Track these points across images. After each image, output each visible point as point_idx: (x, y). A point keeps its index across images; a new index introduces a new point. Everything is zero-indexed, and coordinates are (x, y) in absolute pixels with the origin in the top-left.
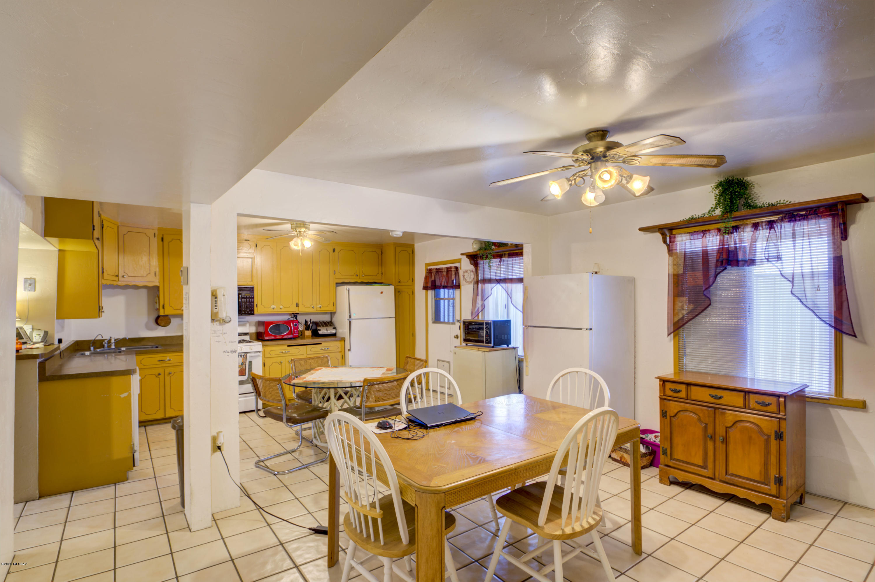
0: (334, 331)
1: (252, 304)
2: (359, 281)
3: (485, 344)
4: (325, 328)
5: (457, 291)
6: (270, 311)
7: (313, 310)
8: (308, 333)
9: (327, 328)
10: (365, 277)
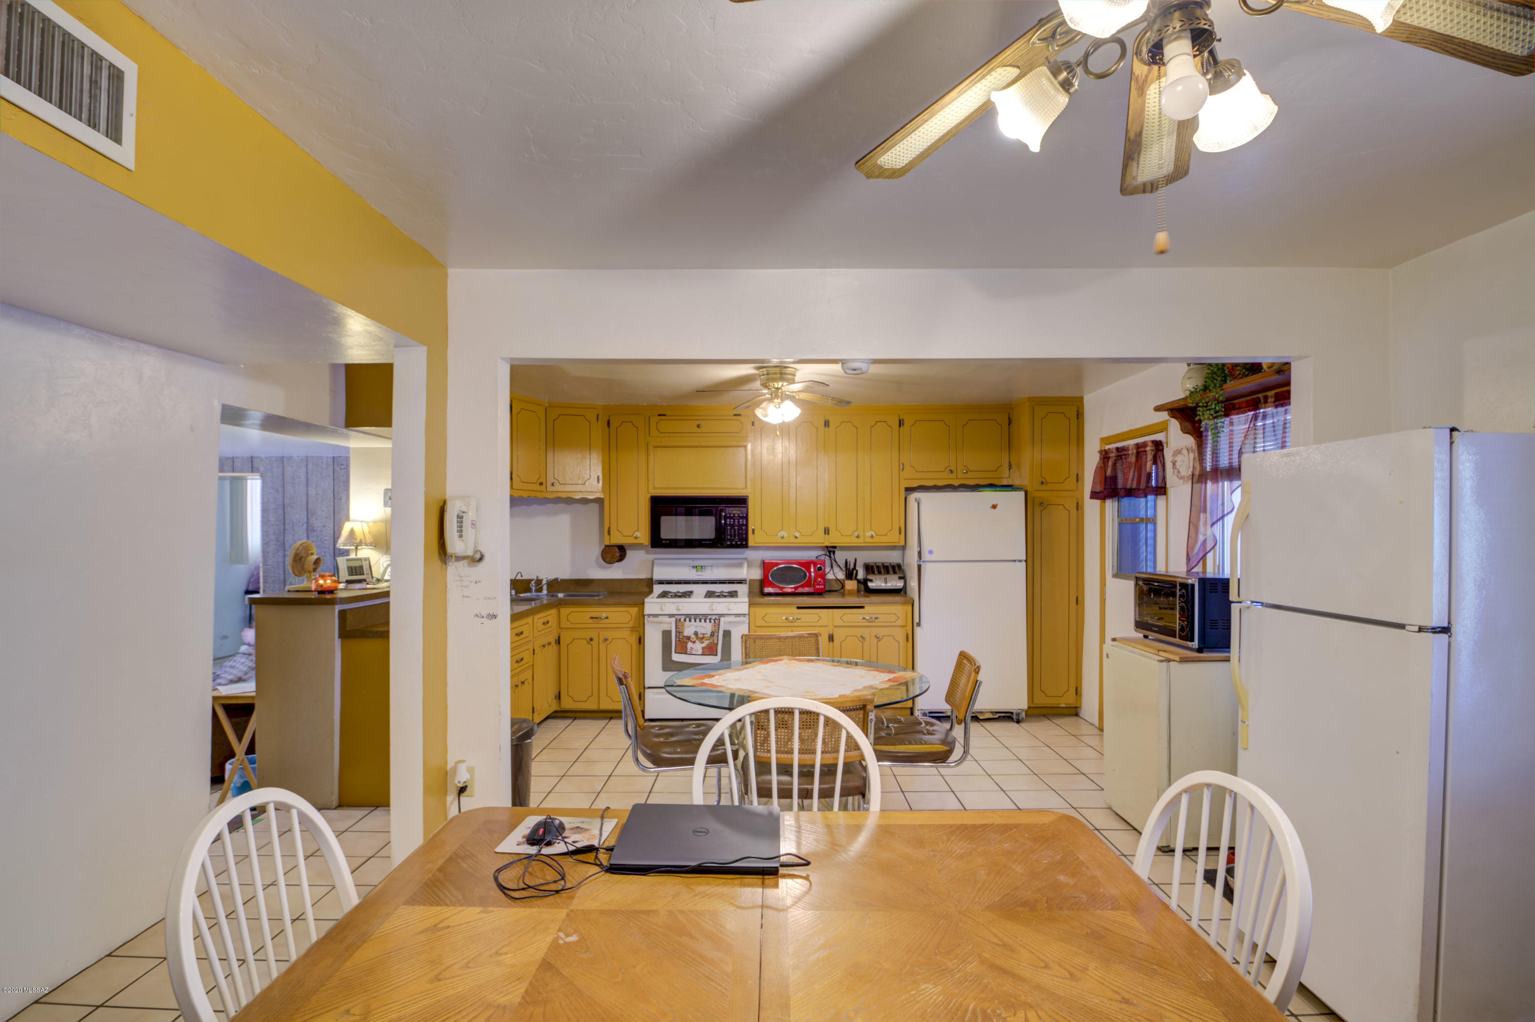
0: (900, 584)
1: (744, 528)
2: (956, 483)
3: (1177, 640)
4: (883, 577)
5: (1161, 500)
6: (777, 541)
7: (856, 540)
8: (851, 585)
9: (888, 576)
10: (970, 475)
